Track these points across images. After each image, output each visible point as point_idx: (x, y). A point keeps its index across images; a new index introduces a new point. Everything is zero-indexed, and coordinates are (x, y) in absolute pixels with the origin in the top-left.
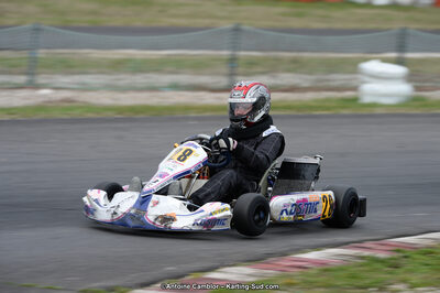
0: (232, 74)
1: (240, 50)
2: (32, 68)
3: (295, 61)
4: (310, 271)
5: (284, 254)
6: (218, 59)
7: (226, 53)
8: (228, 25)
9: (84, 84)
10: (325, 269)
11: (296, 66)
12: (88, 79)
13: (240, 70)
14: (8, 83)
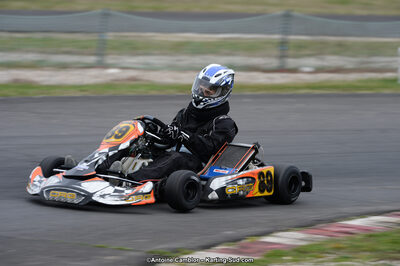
1: (291, 34)
2: (101, 50)
3: (340, 45)
4: (356, 237)
7: (277, 37)
8: (279, 11)
9: (147, 64)
10: (370, 234)
11: (341, 49)
13: (291, 52)
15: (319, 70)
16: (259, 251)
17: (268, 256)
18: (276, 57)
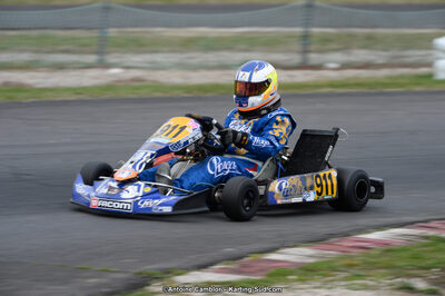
0: (305, 52)
2: (102, 47)
3: (369, 38)
4: (372, 252)
5: (346, 235)
6: (290, 36)
7: (298, 30)
9: (154, 63)
10: (387, 248)
11: (370, 42)
12: (159, 58)
13: (312, 47)
14: (79, 63)
15: (345, 66)
16: (262, 270)
17: (271, 275)
18: (298, 52)
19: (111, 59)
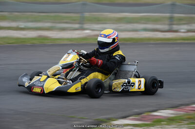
0: (171, 24)
2: (82, 21)
5: (188, 105)
7: (168, 15)
8: (169, 2)
14: (71, 28)
15: (189, 31)
17: (154, 122)
19: (86, 26)
